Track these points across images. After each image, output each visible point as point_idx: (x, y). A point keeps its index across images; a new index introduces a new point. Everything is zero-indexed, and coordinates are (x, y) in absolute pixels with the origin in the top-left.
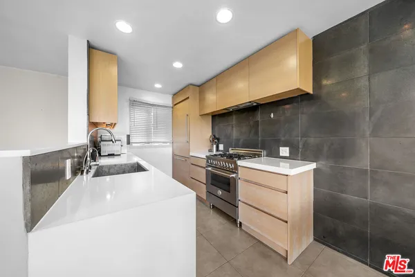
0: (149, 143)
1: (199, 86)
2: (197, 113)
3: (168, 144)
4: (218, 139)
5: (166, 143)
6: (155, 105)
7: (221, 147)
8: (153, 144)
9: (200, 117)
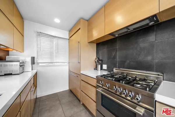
0: (52, 63)
1: (87, 21)
2: (86, 41)
3: (66, 64)
4: (102, 61)
5: (65, 63)
6: (57, 37)
7: (105, 67)
8: (55, 64)
9: (88, 44)
